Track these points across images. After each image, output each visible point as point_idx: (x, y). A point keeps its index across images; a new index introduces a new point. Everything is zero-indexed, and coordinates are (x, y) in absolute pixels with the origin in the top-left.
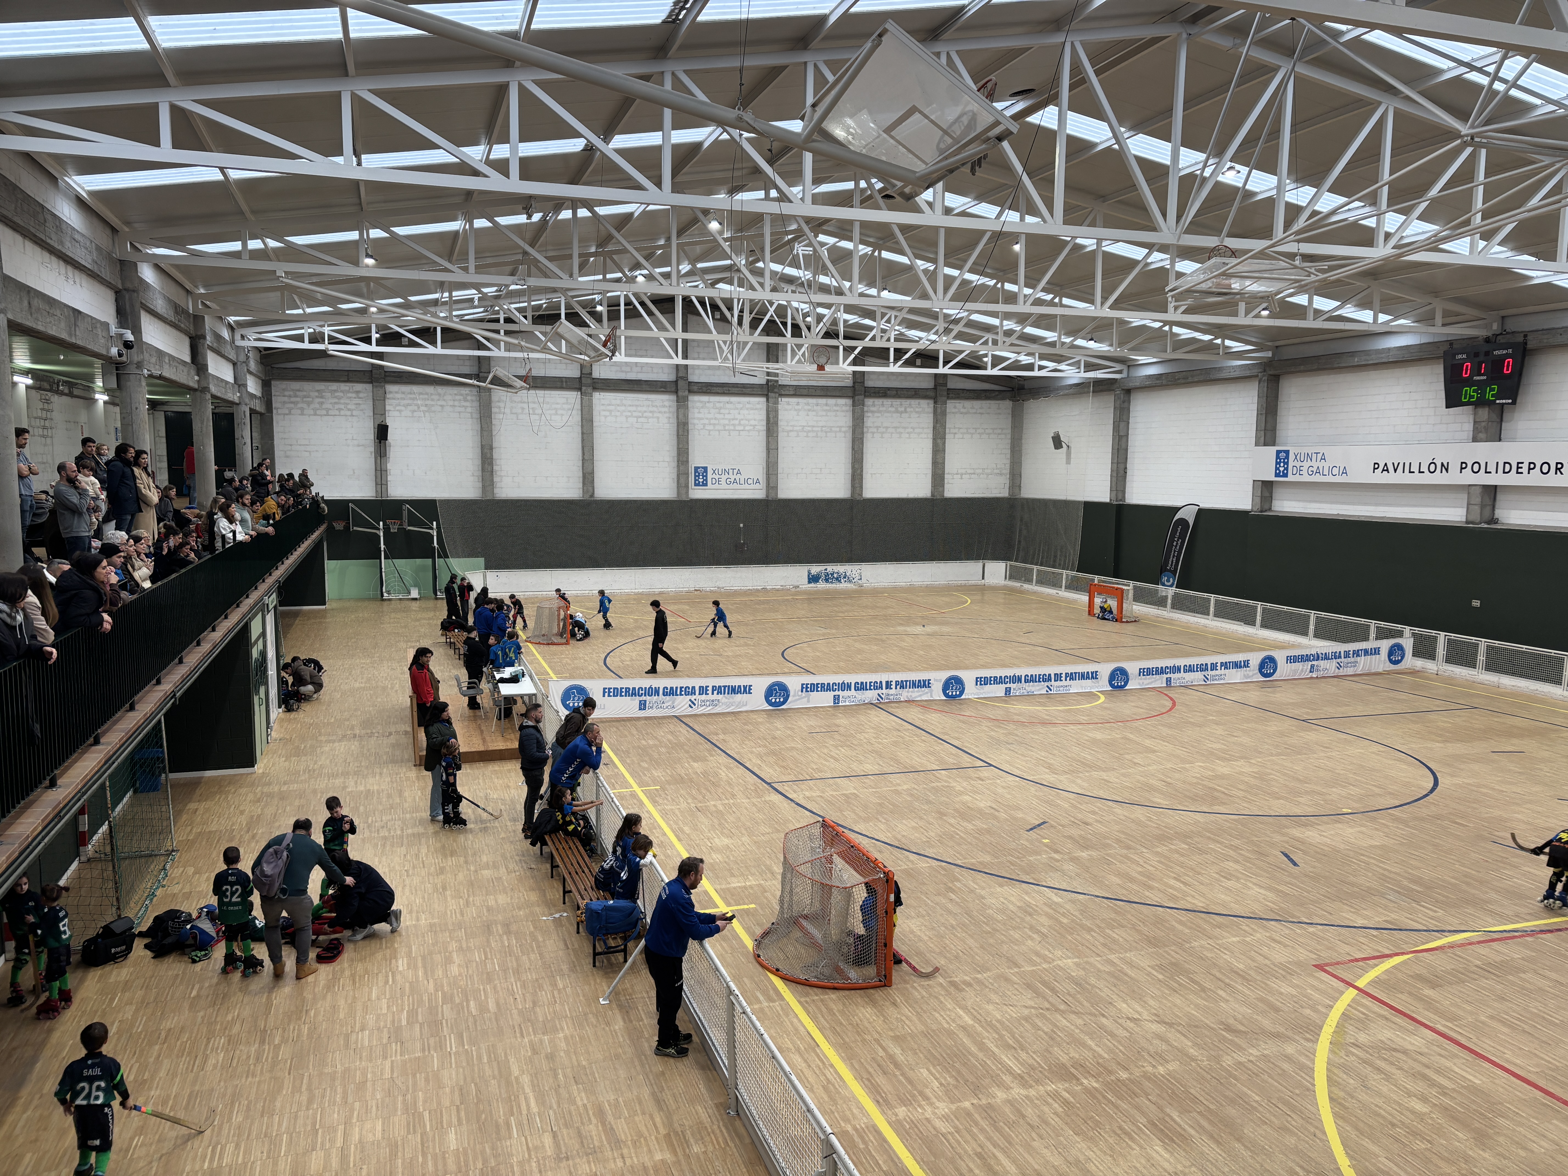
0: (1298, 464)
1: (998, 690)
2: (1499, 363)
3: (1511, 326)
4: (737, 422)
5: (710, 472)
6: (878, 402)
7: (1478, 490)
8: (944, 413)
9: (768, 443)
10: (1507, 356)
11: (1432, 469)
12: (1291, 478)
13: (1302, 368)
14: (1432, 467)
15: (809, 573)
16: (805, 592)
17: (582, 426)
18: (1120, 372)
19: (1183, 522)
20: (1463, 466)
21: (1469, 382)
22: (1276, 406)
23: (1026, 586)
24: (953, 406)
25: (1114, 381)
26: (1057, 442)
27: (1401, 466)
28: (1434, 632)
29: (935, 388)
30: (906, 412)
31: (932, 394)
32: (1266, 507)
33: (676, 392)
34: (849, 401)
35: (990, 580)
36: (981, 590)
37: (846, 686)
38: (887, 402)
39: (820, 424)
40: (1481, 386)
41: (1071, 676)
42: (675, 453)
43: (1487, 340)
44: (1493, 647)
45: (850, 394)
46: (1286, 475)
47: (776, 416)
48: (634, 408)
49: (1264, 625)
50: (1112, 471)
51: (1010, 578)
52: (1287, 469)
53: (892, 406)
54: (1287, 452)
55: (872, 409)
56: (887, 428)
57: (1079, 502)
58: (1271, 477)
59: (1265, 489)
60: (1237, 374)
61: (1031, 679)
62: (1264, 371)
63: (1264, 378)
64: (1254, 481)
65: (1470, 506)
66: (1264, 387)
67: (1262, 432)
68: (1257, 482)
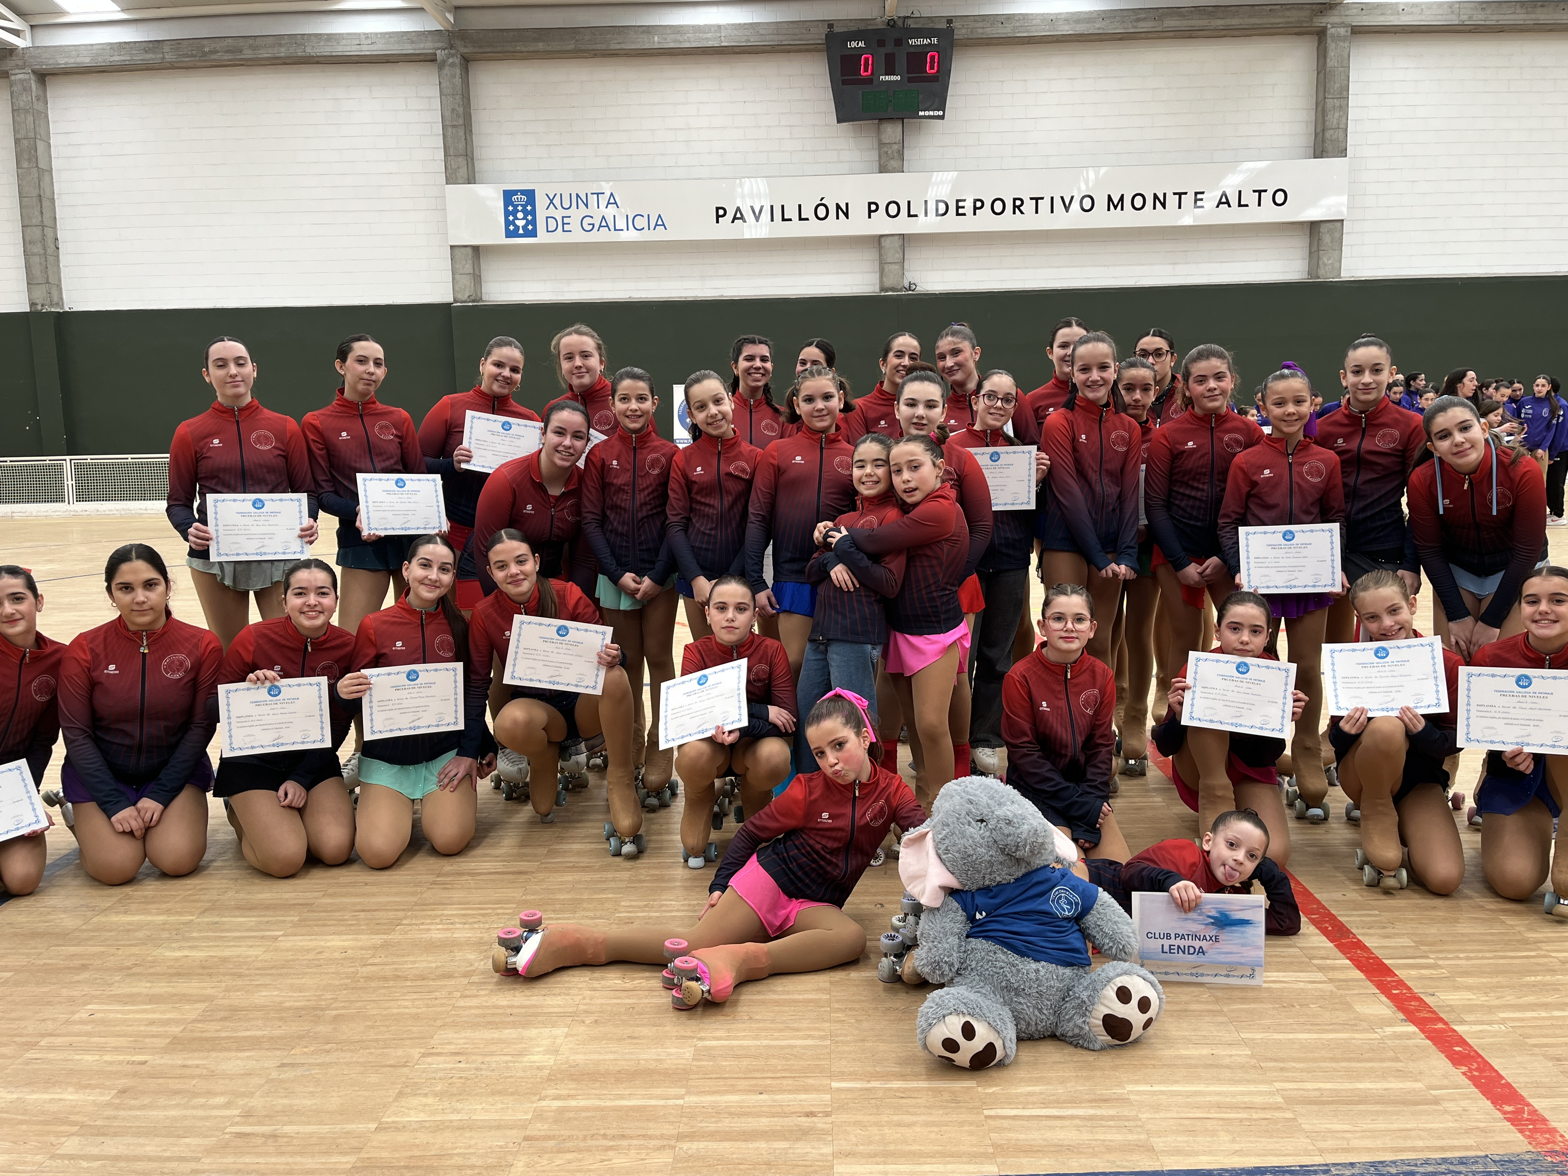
0: (559, 214)
7: (898, 242)
11: (821, 214)
12: (544, 237)
13: (541, 46)
20: (872, 208)
22: (470, 116)
27: (767, 211)
43: (891, 24)
46: (533, 234)
50: (29, 244)
52: (534, 222)
54: (530, 195)
58: (499, 238)
59: (475, 262)
60: (379, 48)
62: (452, 47)
63: (451, 60)
64: (452, 247)
65: (886, 266)
66: (454, 76)
67: (460, 159)
68: (463, 249)
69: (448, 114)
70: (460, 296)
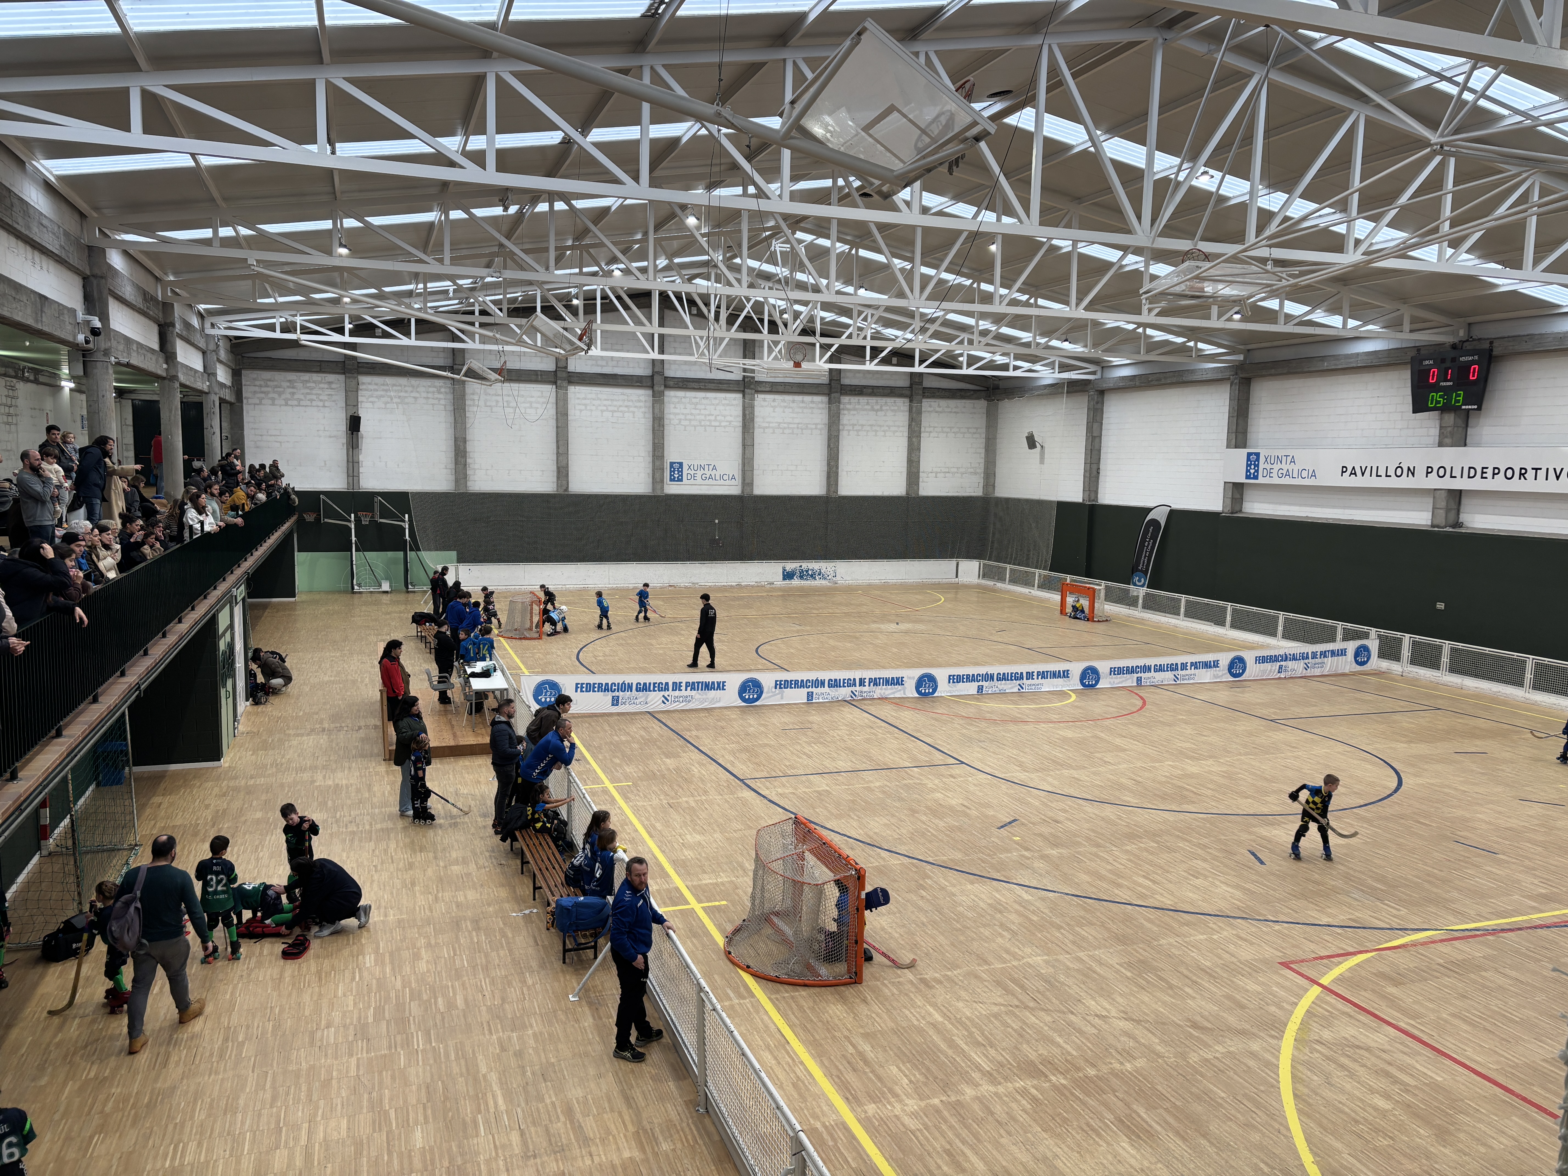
0: (1268, 466)
1: (971, 688)
2: (1465, 369)
3: (1477, 333)
4: (713, 418)
5: (685, 467)
6: (854, 399)
7: (1444, 494)
8: (919, 412)
9: (744, 439)
10: (1473, 362)
11: (1399, 473)
12: (1261, 480)
13: (1273, 371)
14: (1399, 472)
15: (784, 570)
16: (780, 589)
17: (557, 420)
18: (1094, 373)
19: (1155, 523)
20: (1429, 471)
21: (1436, 388)
22: (1248, 408)
23: (999, 585)
24: (928, 405)
25: (1088, 382)
26: (1031, 442)
27: (1368, 469)
28: (1399, 634)
29: (911, 387)
30: (881, 410)
31: (908, 392)
32: (1237, 509)
33: (652, 387)
34: (825, 399)
35: (964, 579)
36: (954, 588)
37: (819, 683)
38: (863, 400)
39: (796, 421)
40: (1447, 391)
41: (1043, 675)
42: (650, 448)
43: (1454, 346)
44: (1457, 650)
45: (827, 391)
46: (1256, 478)
47: (753, 413)
48: (609, 403)
49: (1234, 626)
50: (1085, 471)
51: (984, 577)
52: (1257, 471)
53: (868, 404)
54: (1258, 455)
55: (848, 406)
56: (863, 425)
57: (1051, 502)
58: (1242, 479)
59: (1236, 491)
60: (1210, 376)
61: (1003, 677)
62: (1240, 372)
63: (1235, 381)
64: (1225, 483)
66: (1235, 390)
67: (1233, 434)
68: (1229, 484)
69: (1233, 412)
70: (1227, 511)
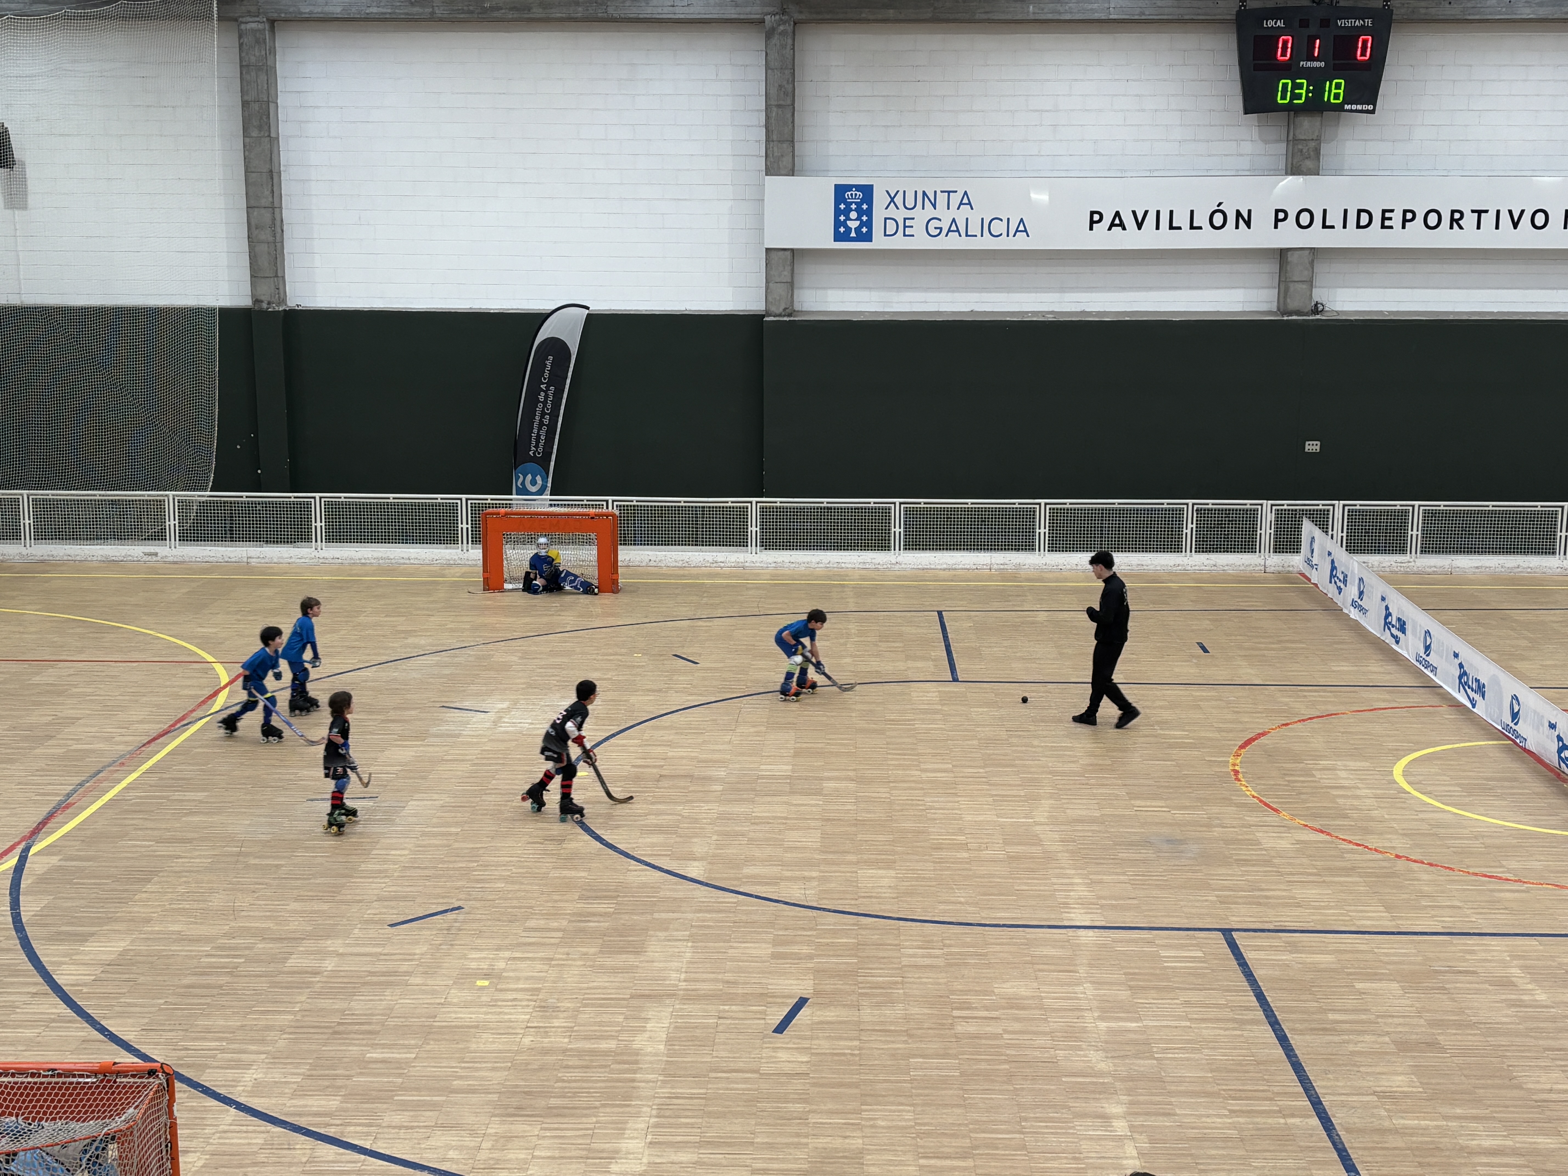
0: (900, 215)
2: (1346, 41)
7: (1308, 257)
10: (1364, 30)
11: (1218, 222)
12: (879, 242)
13: (891, 13)
14: (1218, 219)
19: (556, 346)
20: (1280, 217)
21: (1290, 70)
27: (1152, 217)
32: (789, 304)
40: (1313, 77)
46: (868, 237)
49: (925, 544)
50: (252, 227)
52: (869, 224)
54: (867, 191)
58: (825, 242)
62: (784, 12)
63: (782, 28)
64: (768, 250)
65: (1291, 285)
66: (784, 47)
67: (785, 145)
68: (781, 253)
69: (773, 91)
70: (773, 309)
